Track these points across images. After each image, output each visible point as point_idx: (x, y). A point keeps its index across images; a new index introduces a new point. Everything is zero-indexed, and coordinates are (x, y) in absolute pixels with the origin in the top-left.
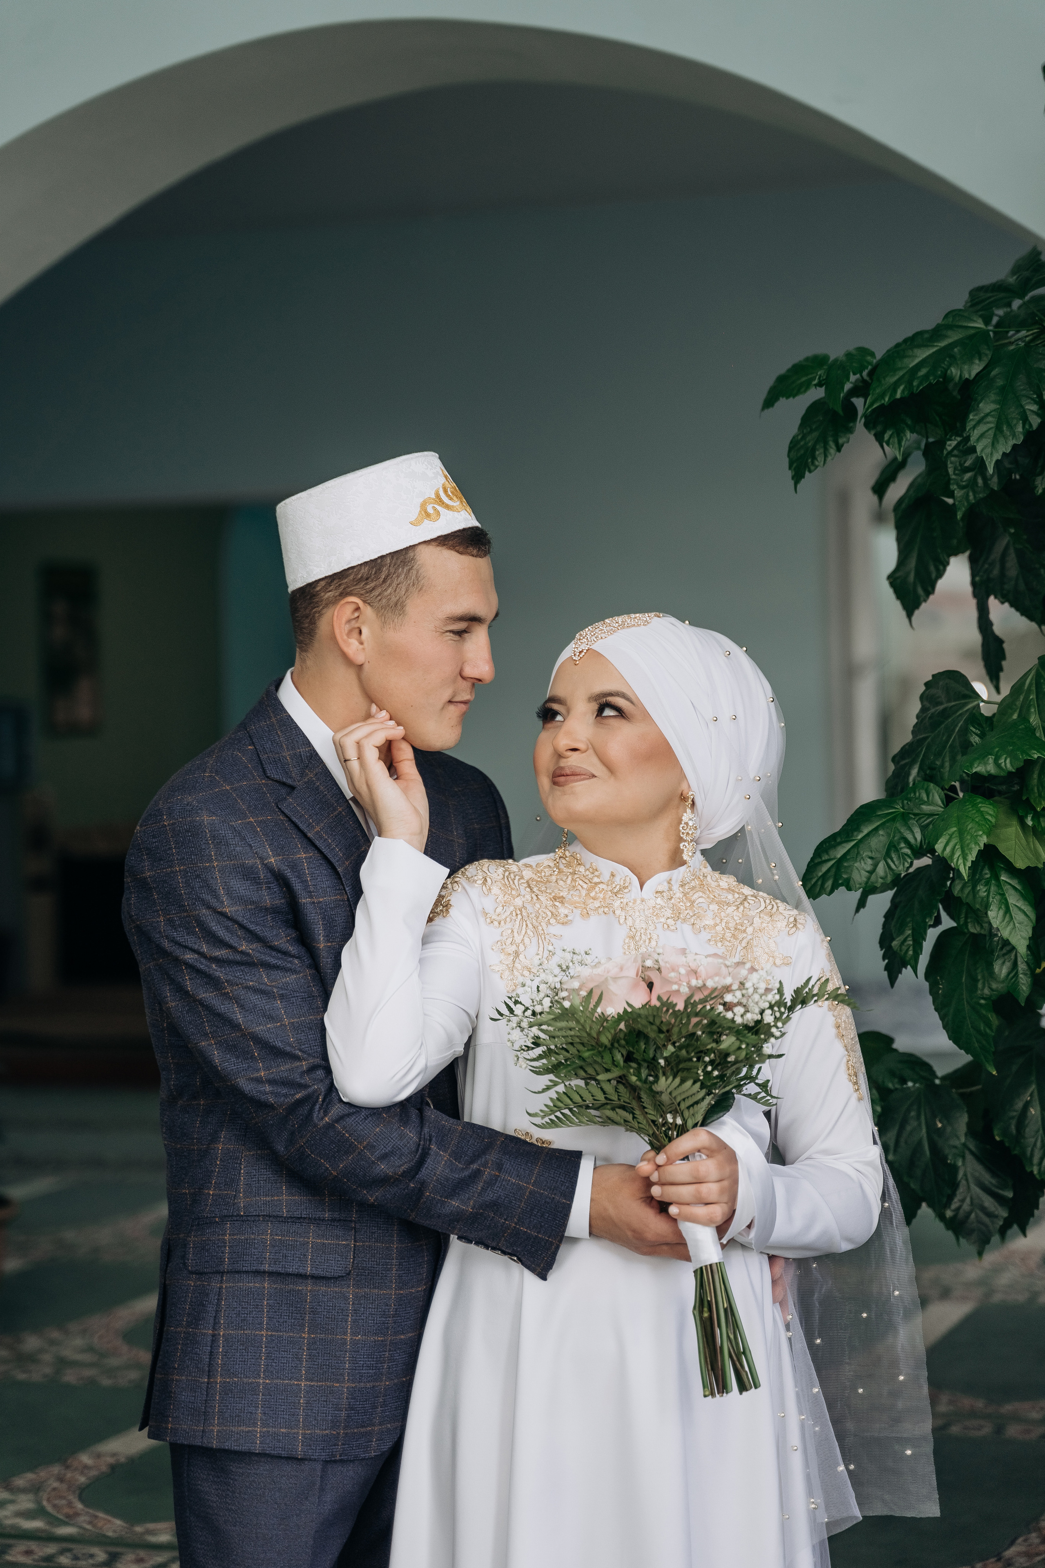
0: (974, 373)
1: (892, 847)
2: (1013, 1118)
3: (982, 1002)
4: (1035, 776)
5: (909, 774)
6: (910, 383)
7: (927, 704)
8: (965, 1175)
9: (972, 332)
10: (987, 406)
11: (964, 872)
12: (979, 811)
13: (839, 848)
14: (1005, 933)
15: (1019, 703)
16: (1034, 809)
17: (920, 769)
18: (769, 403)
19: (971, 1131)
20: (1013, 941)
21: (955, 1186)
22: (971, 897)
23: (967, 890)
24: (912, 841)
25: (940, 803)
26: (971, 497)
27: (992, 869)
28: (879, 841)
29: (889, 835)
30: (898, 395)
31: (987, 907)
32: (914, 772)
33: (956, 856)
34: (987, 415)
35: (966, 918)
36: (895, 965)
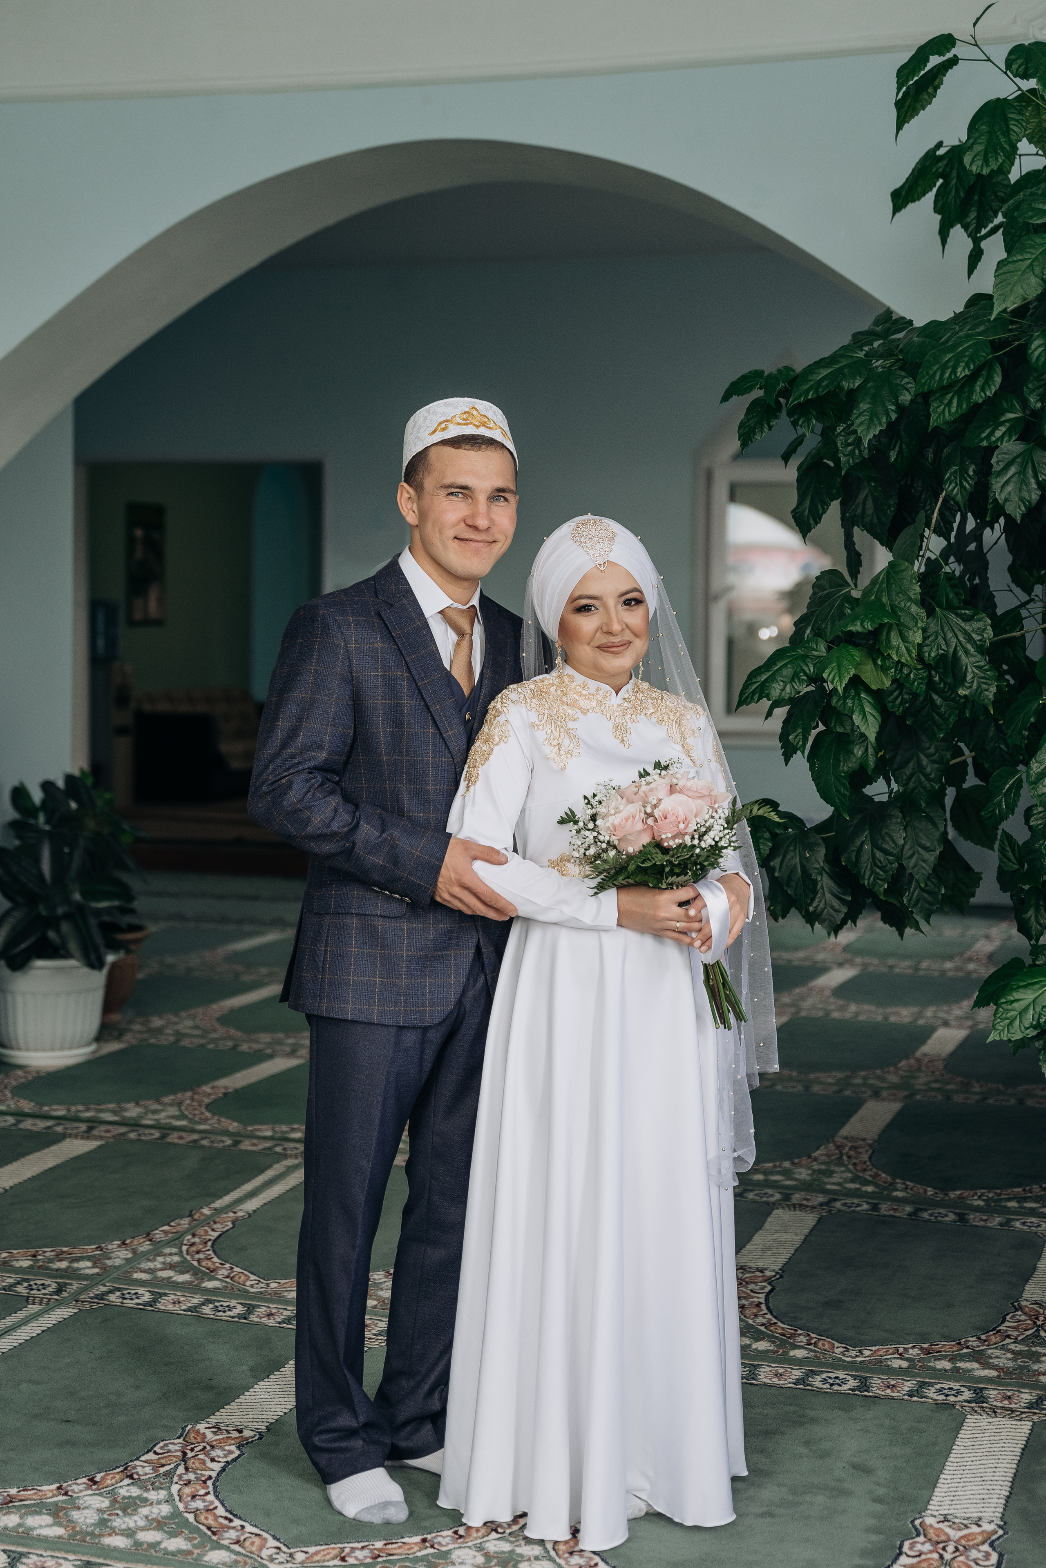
0: (856, 385)
1: (795, 677)
2: (854, 851)
3: (843, 774)
4: (884, 634)
5: (805, 633)
6: (817, 389)
7: (817, 590)
8: (822, 886)
9: (856, 359)
10: (864, 406)
11: (840, 690)
12: (850, 654)
13: (763, 675)
14: (863, 729)
15: (875, 590)
16: (883, 655)
17: (812, 629)
18: (726, 398)
19: (827, 860)
20: (867, 734)
21: (815, 892)
22: (842, 706)
23: (840, 703)
24: (808, 672)
25: (824, 650)
26: (851, 462)
27: (856, 689)
28: (788, 672)
29: (794, 667)
30: (810, 397)
31: (852, 712)
32: (808, 631)
33: (835, 681)
34: (864, 411)
35: (835, 723)
36: (788, 752)
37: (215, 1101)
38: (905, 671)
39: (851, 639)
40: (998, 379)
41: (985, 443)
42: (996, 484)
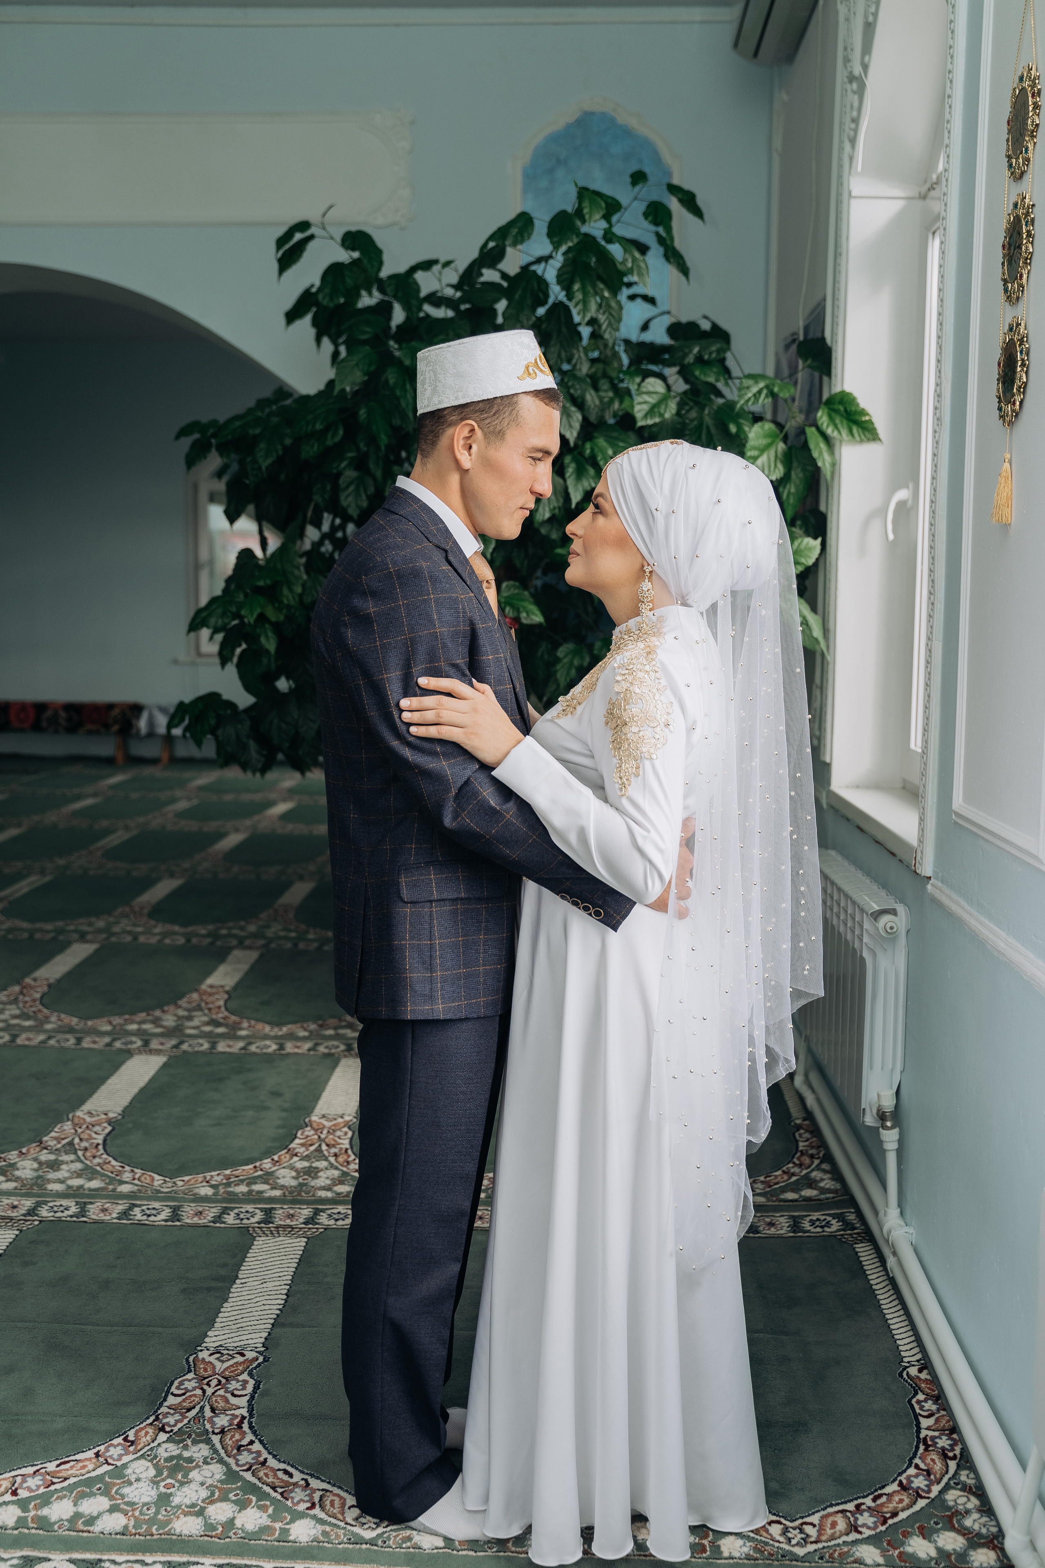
0: (258, 432)
1: (225, 614)
2: (268, 724)
3: (258, 675)
4: (278, 587)
6: (233, 434)
7: (238, 561)
8: (249, 746)
11: (252, 623)
12: (258, 599)
13: (204, 613)
14: (267, 647)
15: (273, 559)
16: (278, 600)
17: (236, 585)
19: (251, 729)
20: (270, 649)
21: (245, 750)
22: (255, 632)
23: (253, 630)
24: (233, 612)
25: (243, 598)
26: (256, 480)
27: (262, 622)
29: (224, 608)
30: (228, 439)
31: (260, 638)
32: (233, 586)
33: (249, 617)
34: (263, 449)
35: (252, 642)
38: (293, 610)
39: (258, 591)
40: (341, 432)
41: (335, 471)
42: (342, 497)
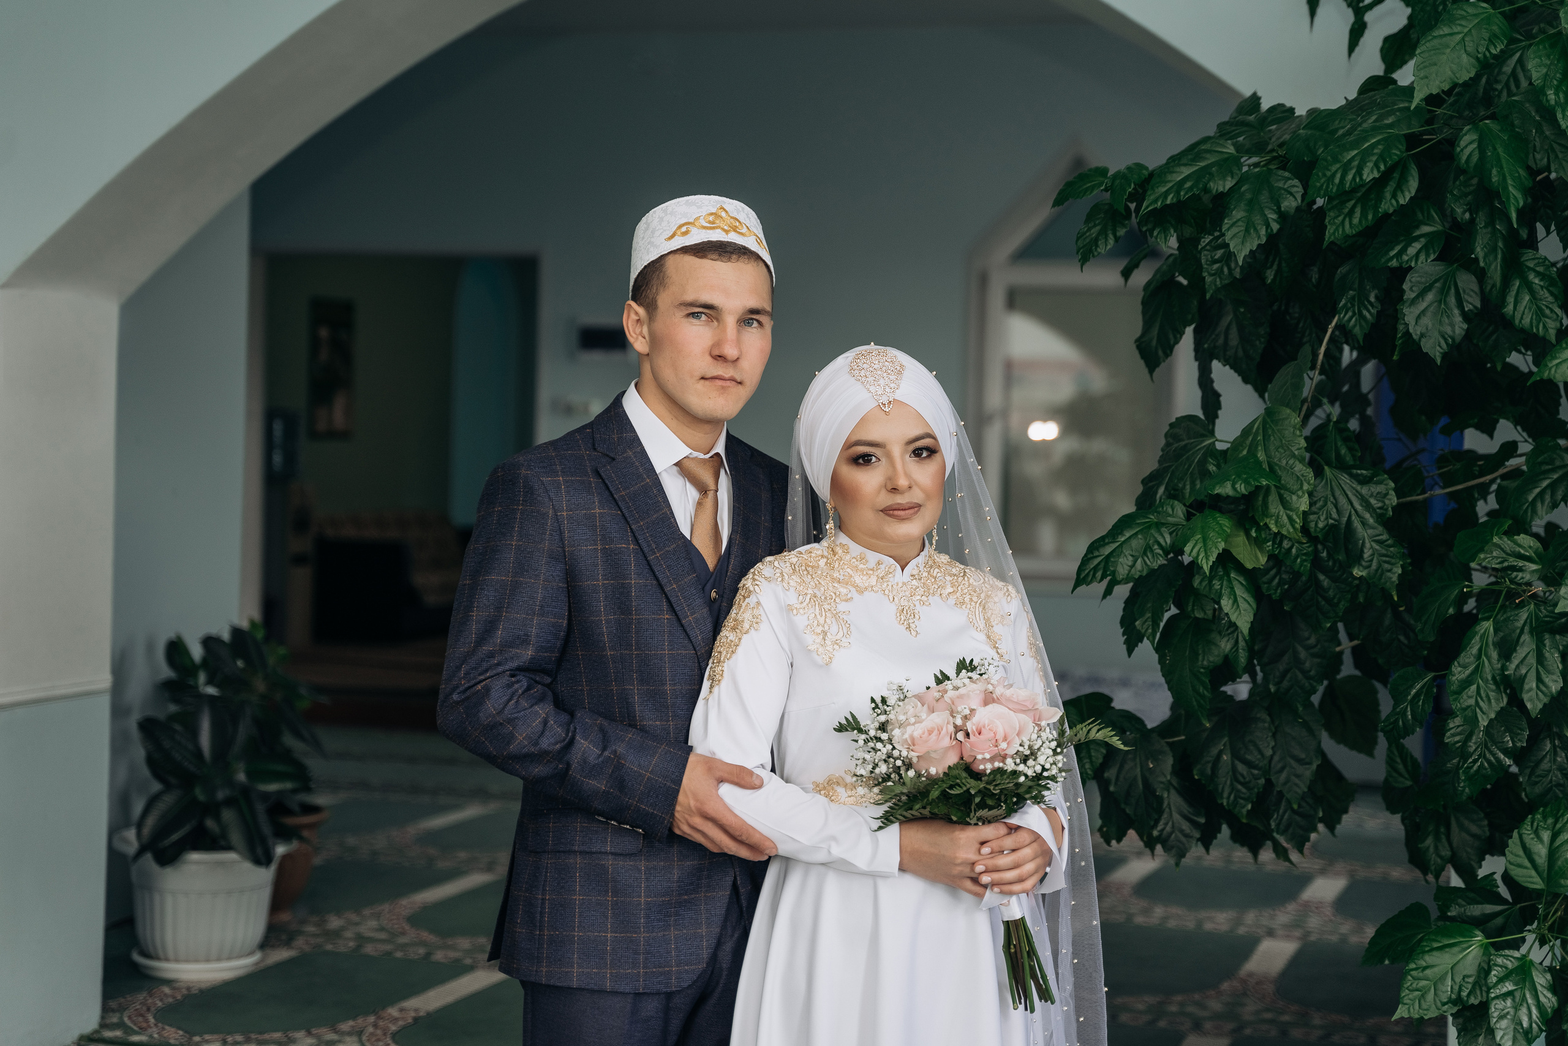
0: (1227, 187)
1: (1147, 549)
2: (1208, 762)
3: (1202, 670)
4: (1260, 498)
5: (1156, 493)
6: (1178, 193)
7: (1171, 440)
8: (1169, 804)
9: (1226, 156)
10: (1238, 214)
11: (1206, 568)
12: (1218, 523)
13: (1107, 547)
14: (1233, 618)
15: (1248, 442)
16: (1257, 524)
17: (1166, 488)
18: (1059, 201)
19: (1174, 772)
20: (1239, 624)
21: (1160, 812)
22: (1207, 589)
23: (1204, 584)
24: (1163, 544)
25: (1182, 516)
26: (1218, 282)
27: (1225, 568)
28: (1137, 543)
29: (1145, 539)
30: (1168, 202)
31: (1220, 596)
32: (1161, 490)
33: (1200, 557)
34: (1239, 220)
35: (1193, 606)
36: (1132, 641)
37: (404, 1028)
38: (1286, 544)
39: (1217, 503)
40: (1413, 184)
41: (1394, 263)
42: (1410, 315)
